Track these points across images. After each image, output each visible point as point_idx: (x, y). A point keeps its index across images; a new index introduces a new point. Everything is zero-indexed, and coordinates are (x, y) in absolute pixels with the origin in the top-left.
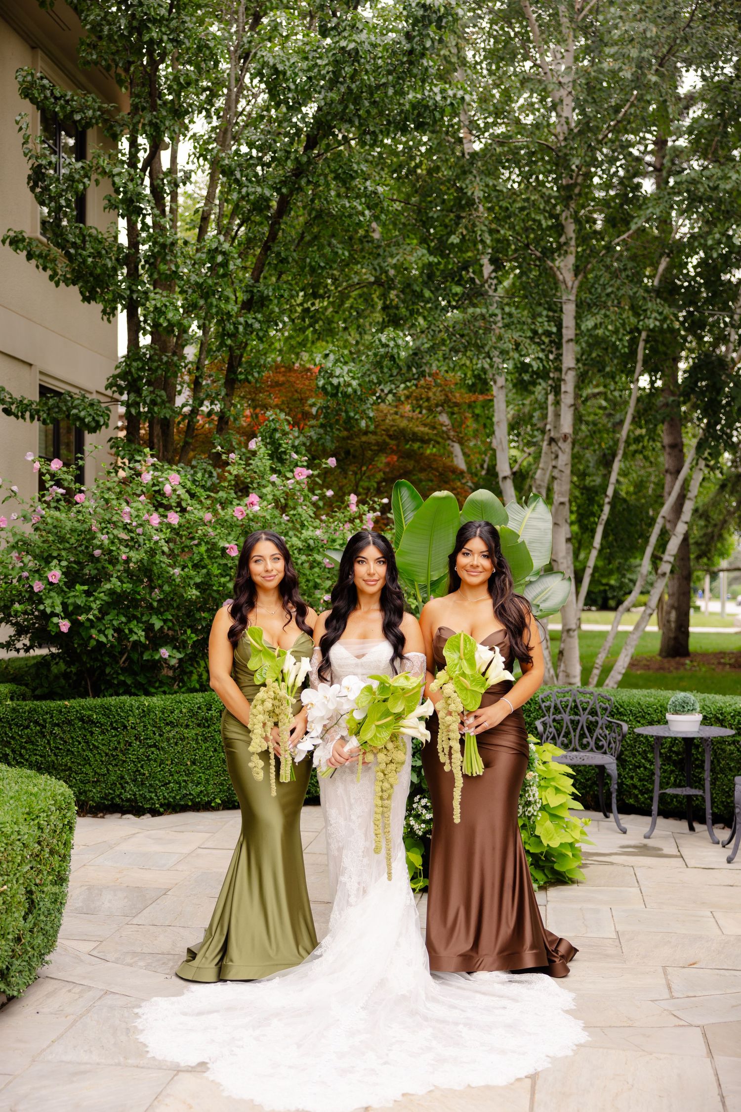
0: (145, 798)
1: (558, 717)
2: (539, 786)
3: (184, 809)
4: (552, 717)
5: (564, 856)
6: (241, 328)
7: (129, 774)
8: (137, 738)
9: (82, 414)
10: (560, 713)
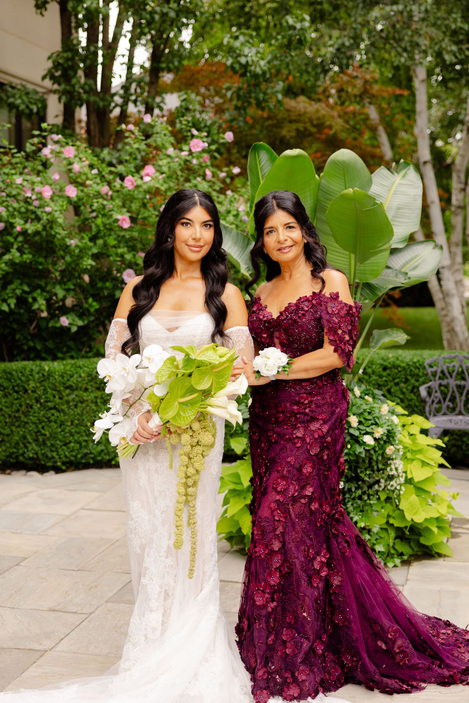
0: (47, 457)
1: (444, 382)
2: (404, 458)
3: (86, 466)
4: (438, 382)
5: (428, 529)
6: (157, 17)
7: (31, 435)
8: (37, 401)
9: (18, 101)
10: (447, 378)
